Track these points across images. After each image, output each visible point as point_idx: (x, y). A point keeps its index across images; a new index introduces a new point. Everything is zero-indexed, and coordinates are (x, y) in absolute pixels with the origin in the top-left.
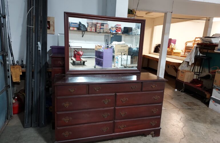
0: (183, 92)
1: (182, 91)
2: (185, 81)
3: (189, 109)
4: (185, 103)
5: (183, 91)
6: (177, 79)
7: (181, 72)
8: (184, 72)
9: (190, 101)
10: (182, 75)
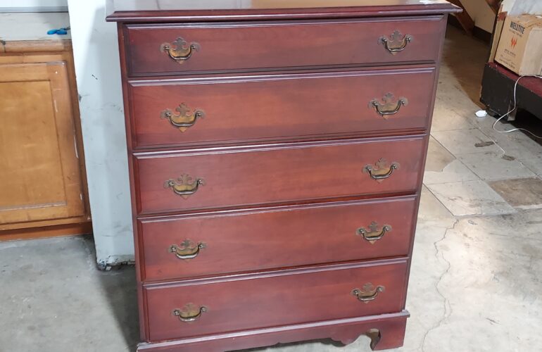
0: (511, 122)
1: (505, 120)
2: (522, 73)
3: (504, 216)
4: (495, 185)
5: (511, 119)
6: (491, 60)
7: (513, 24)
8: (522, 29)
9: (526, 176)
10: (514, 43)
